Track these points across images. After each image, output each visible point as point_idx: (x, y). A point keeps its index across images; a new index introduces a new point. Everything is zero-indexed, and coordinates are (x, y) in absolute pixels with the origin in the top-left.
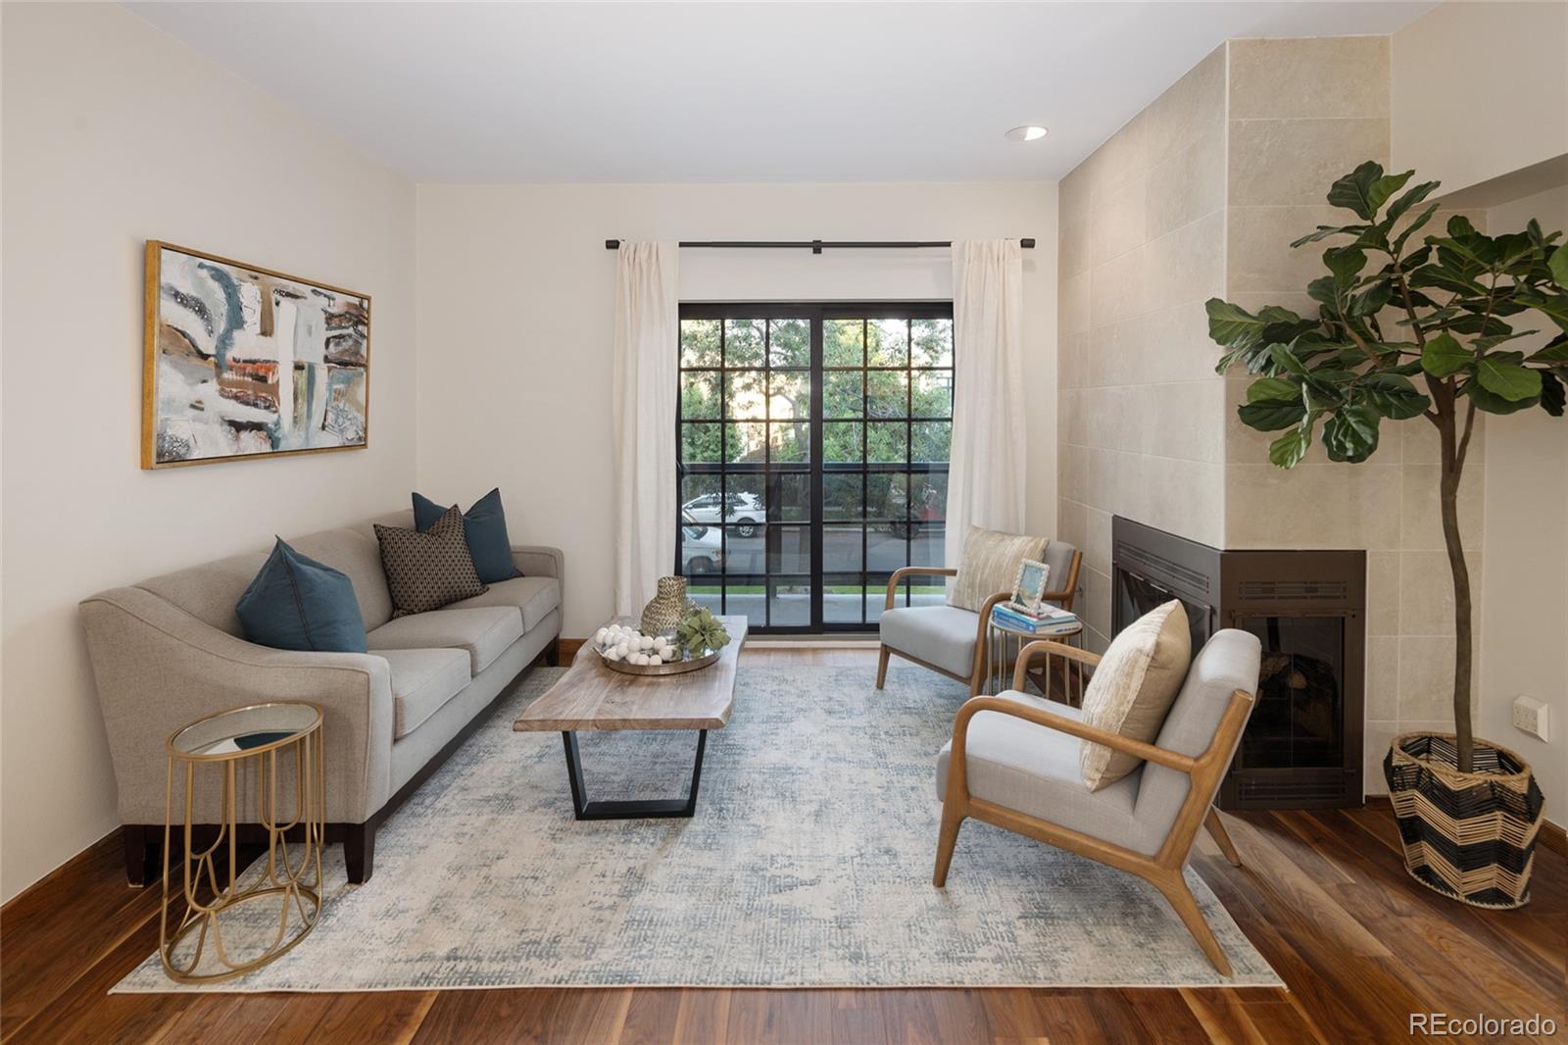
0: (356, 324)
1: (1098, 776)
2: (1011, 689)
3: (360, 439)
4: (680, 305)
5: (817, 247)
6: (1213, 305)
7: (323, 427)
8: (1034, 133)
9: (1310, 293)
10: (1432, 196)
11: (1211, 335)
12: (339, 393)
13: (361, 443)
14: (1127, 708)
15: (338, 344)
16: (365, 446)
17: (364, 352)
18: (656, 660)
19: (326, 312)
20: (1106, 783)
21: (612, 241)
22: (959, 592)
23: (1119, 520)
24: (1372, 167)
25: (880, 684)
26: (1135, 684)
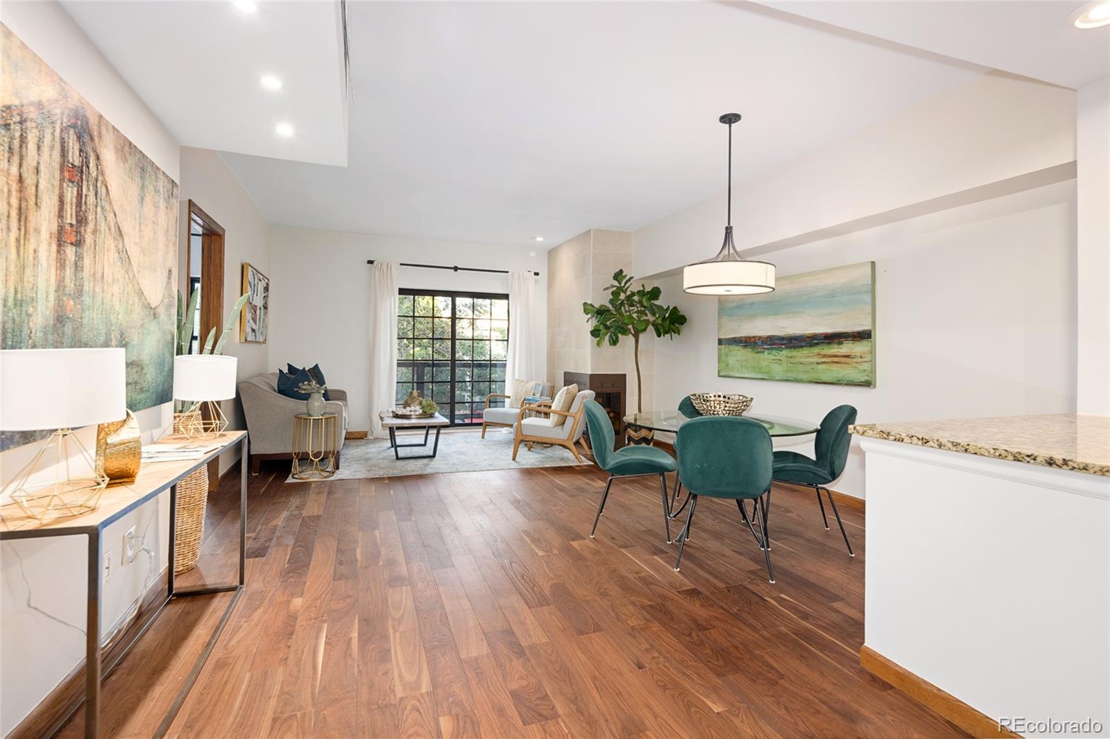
0: (267, 292)
1: (554, 424)
2: (531, 416)
4: (400, 289)
5: (456, 269)
6: (585, 304)
7: (261, 333)
8: (539, 239)
9: (610, 302)
10: (633, 280)
11: (584, 311)
12: (263, 319)
14: (561, 405)
15: (264, 300)
16: (265, 343)
17: (268, 303)
18: (417, 413)
19: (264, 286)
20: (556, 426)
21: (369, 261)
22: (511, 403)
23: (565, 373)
24: (621, 271)
25: (483, 437)
26: (563, 398)
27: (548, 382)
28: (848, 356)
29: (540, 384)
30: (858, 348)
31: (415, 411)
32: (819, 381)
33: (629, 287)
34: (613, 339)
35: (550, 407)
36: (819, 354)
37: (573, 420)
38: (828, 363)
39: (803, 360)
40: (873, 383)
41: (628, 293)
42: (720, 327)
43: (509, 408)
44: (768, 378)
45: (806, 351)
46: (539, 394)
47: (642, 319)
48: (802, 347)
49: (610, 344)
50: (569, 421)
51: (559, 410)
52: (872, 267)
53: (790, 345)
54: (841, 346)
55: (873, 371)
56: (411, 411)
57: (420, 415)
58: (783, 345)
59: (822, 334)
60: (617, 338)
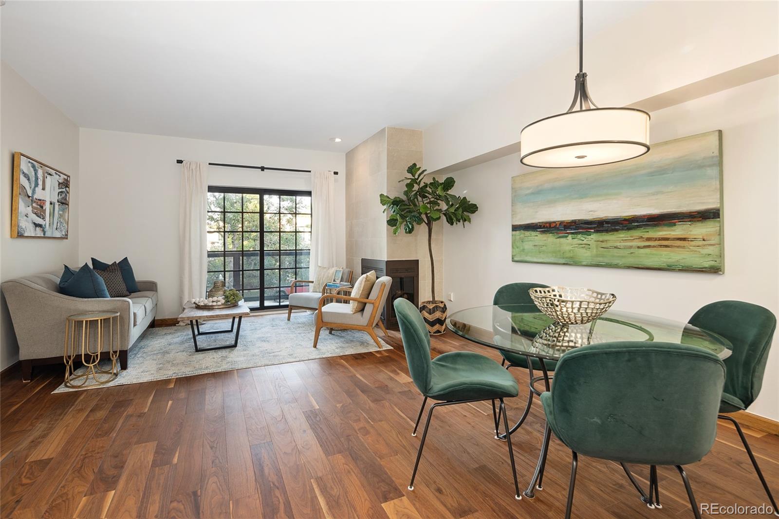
0: (66, 187)
1: (354, 310)
2: (332, 302)
3: (66, 235)
4: (209, 187)
5: (263, 169)
6: (381, 195)
7: (57, 229)
8: (338, 140)
9: (404, 194)
10: (425, 173)
11: (381, 203)
12: (60, 215)
13: (65, 237)
14: (361, 292)
15: (61, 195)
16: (67, 238)
17: (68, 199)
18: (219, 303)
19: (58, 181)
20: (356, 312)
21: (179, 160)
22: (314, 287)
23: (362, 259)
24: (415, 165)
25: (289, 320)
26: (362, 286)
27: (347, 268)
28: (684, 239)
29: (340, 271)
30: (699, 230)
31: (217, 301)
32: (640, 266)
33: (421, 180)
34: (409, 227)
35: (350, 293)
36: (642, 237)
37: (373, 306)
38: (654, 247)
39: (618, 244)
40: (722, 269)
41: (422, 184)
42: (514, 213)
43: (312, 294)
44: (571, 262)
45: (622, 235)
46: (340, 280)
47: (435, 209)
48: (617, 230)
49: (406, 232)
50: (369, 309)
51: (358, 297)
52: (719, 136)
53: (601, 229)
54: (674, 228)
55: (721, 255)
56: (213, 302)
57: (222, 304)
58: (591, 228)
59: (644, 216)
60: (413, 227)
